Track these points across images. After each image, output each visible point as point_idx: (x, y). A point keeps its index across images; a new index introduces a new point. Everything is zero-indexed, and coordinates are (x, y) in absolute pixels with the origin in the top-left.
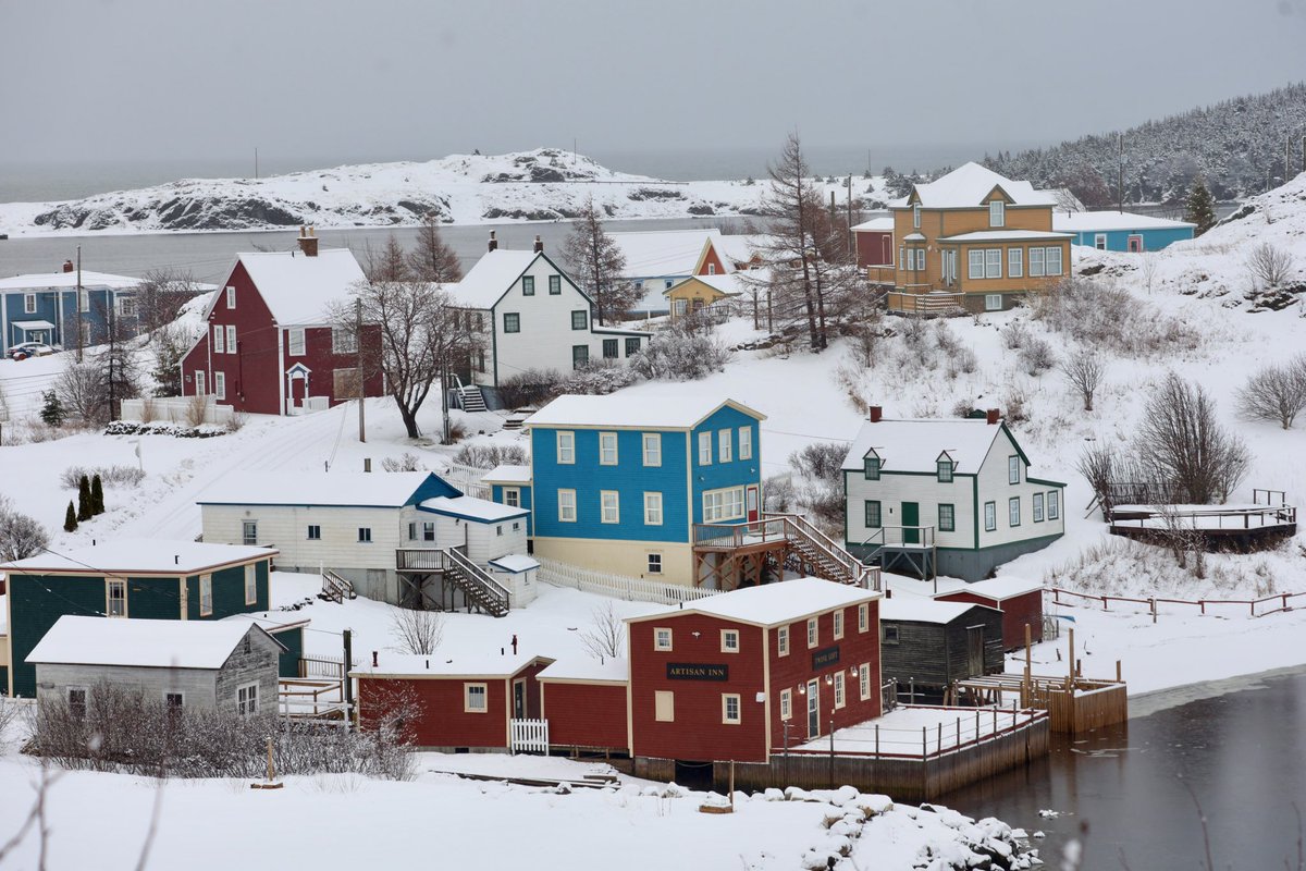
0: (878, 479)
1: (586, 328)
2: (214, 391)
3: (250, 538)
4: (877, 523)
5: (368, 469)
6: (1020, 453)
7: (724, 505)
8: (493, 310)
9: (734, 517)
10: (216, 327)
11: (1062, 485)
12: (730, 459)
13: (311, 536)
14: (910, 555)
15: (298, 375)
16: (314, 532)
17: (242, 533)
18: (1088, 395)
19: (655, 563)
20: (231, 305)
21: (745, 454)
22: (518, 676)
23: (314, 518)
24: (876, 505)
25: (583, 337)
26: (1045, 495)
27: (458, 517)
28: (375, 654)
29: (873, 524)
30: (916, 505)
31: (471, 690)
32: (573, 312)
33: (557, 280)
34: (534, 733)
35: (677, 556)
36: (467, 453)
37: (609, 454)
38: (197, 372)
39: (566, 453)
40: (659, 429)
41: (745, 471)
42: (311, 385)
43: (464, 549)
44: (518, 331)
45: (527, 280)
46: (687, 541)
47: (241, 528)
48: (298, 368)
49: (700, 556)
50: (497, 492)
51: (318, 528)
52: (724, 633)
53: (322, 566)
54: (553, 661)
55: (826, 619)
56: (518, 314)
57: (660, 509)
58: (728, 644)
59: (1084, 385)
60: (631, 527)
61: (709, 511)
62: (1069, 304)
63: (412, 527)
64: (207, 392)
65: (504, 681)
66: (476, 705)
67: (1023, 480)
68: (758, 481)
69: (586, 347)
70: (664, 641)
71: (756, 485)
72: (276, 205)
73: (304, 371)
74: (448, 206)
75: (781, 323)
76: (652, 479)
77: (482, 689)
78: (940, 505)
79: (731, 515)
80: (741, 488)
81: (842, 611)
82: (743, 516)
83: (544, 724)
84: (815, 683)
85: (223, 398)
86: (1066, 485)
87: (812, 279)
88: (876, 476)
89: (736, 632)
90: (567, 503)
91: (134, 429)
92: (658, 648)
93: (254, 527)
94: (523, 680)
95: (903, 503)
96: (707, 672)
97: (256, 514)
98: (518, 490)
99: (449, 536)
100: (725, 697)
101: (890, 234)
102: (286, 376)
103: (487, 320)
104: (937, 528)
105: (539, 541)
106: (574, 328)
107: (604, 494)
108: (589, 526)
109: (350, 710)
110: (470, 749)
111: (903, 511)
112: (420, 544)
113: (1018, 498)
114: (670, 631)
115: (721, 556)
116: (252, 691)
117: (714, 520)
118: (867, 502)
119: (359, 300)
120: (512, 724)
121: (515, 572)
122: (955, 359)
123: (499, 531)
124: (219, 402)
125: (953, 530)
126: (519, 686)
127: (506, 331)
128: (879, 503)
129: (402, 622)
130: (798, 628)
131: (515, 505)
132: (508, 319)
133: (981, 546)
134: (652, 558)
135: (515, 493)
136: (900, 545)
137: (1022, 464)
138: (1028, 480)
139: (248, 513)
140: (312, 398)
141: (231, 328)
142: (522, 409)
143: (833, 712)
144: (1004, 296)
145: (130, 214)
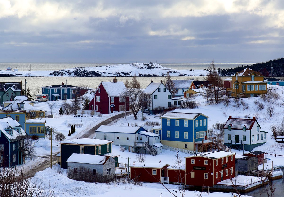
0: (231, 130)
1: (171, 99)
2: (95, 109)
3: (105, 139)
4: (230, 139)
5: (129, 126)
6: (259, 126)
7: (200, 135)
8: (152, 94)
9: (202, 137)
10: (96, 96)
11: (267, 132)
12: (202, 126)
13: (117, 139)
14: (237, 146)
15: (112, 106)
16: (118, 138)
17: (104, 138)
18: (271, 114)
19: (186, 146)
20: (99, 92)
21: (204, 125)
22: (163, 168)
23: (118, 135)
24: (230, 136)
25: (170, 100)
26: (264, 134)
27: (147, 136)
28: (134, 163)
29: (229, 139)
30: (238, 136)
31: (153, 171)
32: (168, 95)
33: (165, 89)
34: (166, 179)
35: (191, 145)
36: (147, 123)
37: (177, 124)
38: (92, 105)
39: (169, 124)
40: (188, 119)
41: (204, 128)
42: (115, 108)
43: (148, 142)
44: (157, 99)
45: (159, 89)
46: (193, 142)
47: (103, 137)
48: (112, 105)
49: (195, 145)
50: (154, 131)
51: (119, 137)
52: (205, 161)
53: (119, 145)
54: (170, 165)
55: (225, 158)
56: (157, 95)
57: (187, 135)
58: (206, 163)
59: (270, 112)
60: (181, 139)
61: (197, 136)
62: (267, 96)
63: (138, 137)
64: (94, 109)
65: (160, 169)
66: (154, 174)
67: (259, 131)
68: (207, 130)
69: (170, 102)
70: (193, 162)
71: (207, 131)
72: (97, 72)
73: (113, 106)
74: (131, 73)
75: (209, 98)
76: (186, 129)
77: (156, 171)
78: (243, 136)
79: (201, 137)
80: (204, 131)
81: (228, 157)
82: (204, 137)
83: (168, 178)
84: (223, 171)
85: (97, 111)
86: (268, 132)
87: (216, 90)
88: (230, 130)
89: (208, 161)
90: (169, 133)
91: (80, 116)
92: (192, 163)
93: (106, 137)
94: (164, 169)
95: (236, 135)
96: (201, 168)
97: (106, 134)
98: (159, 131)
99: (145, 139)
100: (205, 173)
101: (231, 81)
102: (110, 107)
103: (151, 96)
104: (242, 140)
105: (162, 141)
106: (168, 99)
107: (176, 132)
108: (173, 138)
109: (129, 174)
110: (153, 182)
111: (236, 137)
112: (139, 141)
113: (258, 135)
114: (194, 160)
115: (199, 145)
116: (110, 169)
117: (198, 138)
118: (228, 135)
119: (126, 92)
120: (162, 178)
121: (158, 147)
122: (245, 107)
123: (155, 139)
124: (96, 111)
125: (246, 141)
126: (163, 170)
127: (155, 99)
128: (231, 135)
129: (138, 156)
130: (220, 160)
131: (158, 134)
132: (155, 96)
133: (251, 144)
134: (185, 145)
135: (158, 131)
136: (235, 144)
137: (259, 128)
138: (261, 131)
139: (105, 134)
140: (115, 111)
141: (99, 97)
142: (158, 114)
143: (226, 177)
144: (254, 94)
145: (68, 73)
